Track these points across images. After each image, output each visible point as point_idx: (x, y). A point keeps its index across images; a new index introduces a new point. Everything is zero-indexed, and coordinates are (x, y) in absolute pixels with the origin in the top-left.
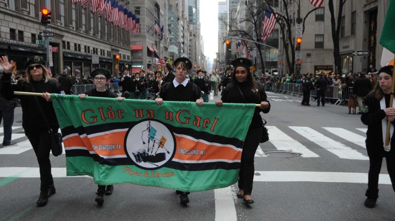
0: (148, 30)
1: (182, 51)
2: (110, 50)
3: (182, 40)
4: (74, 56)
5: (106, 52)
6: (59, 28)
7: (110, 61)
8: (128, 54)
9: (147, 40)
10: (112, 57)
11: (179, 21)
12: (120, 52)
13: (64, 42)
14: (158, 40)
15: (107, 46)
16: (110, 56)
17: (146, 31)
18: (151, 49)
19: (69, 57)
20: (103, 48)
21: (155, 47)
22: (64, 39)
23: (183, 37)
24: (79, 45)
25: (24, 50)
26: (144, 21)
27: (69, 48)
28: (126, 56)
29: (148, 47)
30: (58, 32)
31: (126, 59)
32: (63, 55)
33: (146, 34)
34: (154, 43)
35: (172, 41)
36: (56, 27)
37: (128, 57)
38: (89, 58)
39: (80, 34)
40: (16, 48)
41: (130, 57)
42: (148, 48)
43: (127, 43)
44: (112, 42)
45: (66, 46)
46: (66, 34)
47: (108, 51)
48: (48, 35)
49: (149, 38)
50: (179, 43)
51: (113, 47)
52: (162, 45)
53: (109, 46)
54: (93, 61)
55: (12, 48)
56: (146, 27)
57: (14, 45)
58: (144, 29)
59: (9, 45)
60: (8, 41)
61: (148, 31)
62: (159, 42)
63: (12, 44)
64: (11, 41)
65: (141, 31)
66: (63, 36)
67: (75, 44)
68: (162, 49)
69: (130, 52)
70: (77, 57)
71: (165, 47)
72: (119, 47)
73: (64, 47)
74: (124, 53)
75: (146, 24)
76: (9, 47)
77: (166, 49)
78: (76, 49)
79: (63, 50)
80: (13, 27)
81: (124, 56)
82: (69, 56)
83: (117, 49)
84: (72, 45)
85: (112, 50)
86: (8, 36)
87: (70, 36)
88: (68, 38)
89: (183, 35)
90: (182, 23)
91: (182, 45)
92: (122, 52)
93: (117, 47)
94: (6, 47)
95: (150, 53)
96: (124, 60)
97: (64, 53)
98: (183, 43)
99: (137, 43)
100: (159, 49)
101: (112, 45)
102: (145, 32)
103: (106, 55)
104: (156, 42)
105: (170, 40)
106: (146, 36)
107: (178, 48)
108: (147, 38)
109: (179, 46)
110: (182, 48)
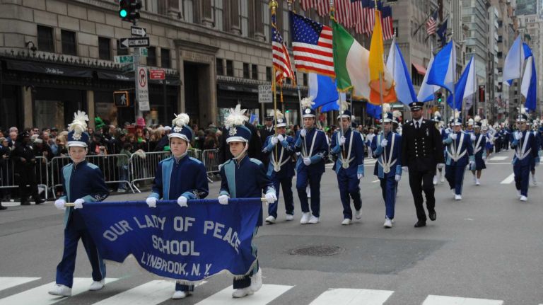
0: (414, 30)
1: (496, 71)
3: (497, 48)
4: (241, 89)
6: (209, 32)
9: (413, 51)
11: (490, 9)
13: (219, 61)
17: (409, 32)
18: (421, 70)
19: (232, 91)
22: (221, 55)
23: (500, 41)
24: (255, 67)
25: (128, 79)
26: (406, 13)
27: (231, 73)
29: (413, 66)
30: (205, 41)
32: (218, 86)
33: (410, 40)
35: (473, 52)
36: (202, 30)
38: (254, 91)
39: (256, 44)
40: (111, 75)
42: (414, 68)
45: (225, 70)
46: (224, 45)
48: (137, 42)
49: (415, 47)
50: (490, 55)
54: (260, 96)
55: (101, 75)
56: (409, 25)
57: (108, 69)
58: (406, 28)
59: (95, 70)
60: (93, 61)
61: (415, 33)
63: (101, 68)
64: (101, 62)
65: (400, 33)
66: (216, 49)
67: (246, 65)
70: (249, 90)
73: (220, 71)
75: (410, 18)
76: (95, 74)
78: (246, 75)
79: (218, 77)
80: (106, 33)
82: (231, 88)
84: (238, 66)
86: (95, 52)
87: (234, 47)
88: (227, 52)
89: (500, 37)
90: (497, 12)
91: (496, 59)
94: (88, 75)
95: (418, 78)
97: (219, 83)
98: (500, 55)
102: (407, 35)
105: (468, 51)
106: (409, 43)
107: (487, 65)
108: (411, 48)
109: (489, 61)
110: (495, 66)
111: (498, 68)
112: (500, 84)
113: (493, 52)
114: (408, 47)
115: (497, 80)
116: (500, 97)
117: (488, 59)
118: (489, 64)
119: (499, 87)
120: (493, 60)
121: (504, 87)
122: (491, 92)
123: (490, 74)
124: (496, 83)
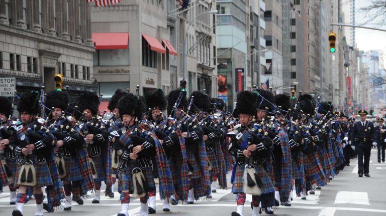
1: (262, 42)
2: (35, 54)
5: (24, 60)
7: (36, 85)
8: (87, 61)
9: (144, 17)
10: (40, 73)
12: (62, 59)
14: (176, 14)
15: (27, 43)
16: (35, 71)
18: (155, 44)
20: (17, 51)
21: (166, 37)
28: (80, 69)
29: (143, 38)
31: (81, 75)
33: (139, 0)
34: (164, 24)
35: (228, 13)
37: (86, 70)
41: (91, 71)
42: (144, 42)
43: (84, 30)
44: (39, 31)
47: (29, 58)
49: (149, 13)
50: (253, 16)
51: (43, 46)
52: (191, 30)
53: (33, 44)
62: (181, 21)
68: (192, 40)
69: (90, 57)
71: (200, 33)
72: (59, 45)
74: (75, 61)
77: (205, 39)
81: (74, 68)
83: (56, 49)
85: (41, 53)
91: (262, 23)
92: (69, 58)
93: (54, 44)
95: (150, 56)
96: (74, 80)
98: (268, 14)
99: (113, 28)
100: (182, 40)
101: (40, 41)
103: (24, 68)
104: (170, 20)
105: (221, 10)
106: (137, 6)
107: (249, 33)
108: (140, 12)
109: (252, 27)
110: (261, 33)
111: (265, 37)
112: (269, 61)
113: (257, 12)
114: (137, 11)
115: (264, 56)
116: (267, 83)
117: (250, 23)
118: (251, 31)
119: (268, 66)
120: (257, 25)
121: (274, 66)
122: (255, 74)
123: (252, 47)
124: (263, 61)
